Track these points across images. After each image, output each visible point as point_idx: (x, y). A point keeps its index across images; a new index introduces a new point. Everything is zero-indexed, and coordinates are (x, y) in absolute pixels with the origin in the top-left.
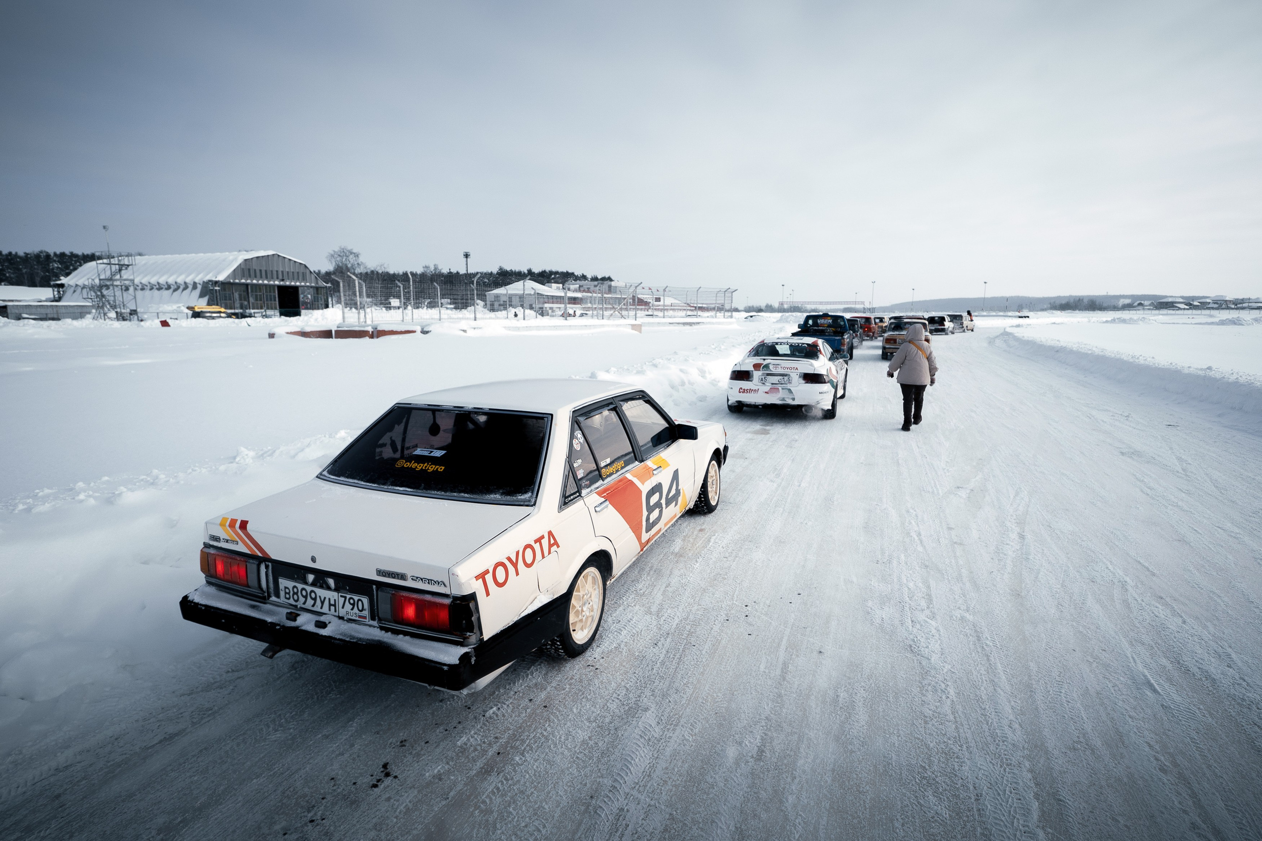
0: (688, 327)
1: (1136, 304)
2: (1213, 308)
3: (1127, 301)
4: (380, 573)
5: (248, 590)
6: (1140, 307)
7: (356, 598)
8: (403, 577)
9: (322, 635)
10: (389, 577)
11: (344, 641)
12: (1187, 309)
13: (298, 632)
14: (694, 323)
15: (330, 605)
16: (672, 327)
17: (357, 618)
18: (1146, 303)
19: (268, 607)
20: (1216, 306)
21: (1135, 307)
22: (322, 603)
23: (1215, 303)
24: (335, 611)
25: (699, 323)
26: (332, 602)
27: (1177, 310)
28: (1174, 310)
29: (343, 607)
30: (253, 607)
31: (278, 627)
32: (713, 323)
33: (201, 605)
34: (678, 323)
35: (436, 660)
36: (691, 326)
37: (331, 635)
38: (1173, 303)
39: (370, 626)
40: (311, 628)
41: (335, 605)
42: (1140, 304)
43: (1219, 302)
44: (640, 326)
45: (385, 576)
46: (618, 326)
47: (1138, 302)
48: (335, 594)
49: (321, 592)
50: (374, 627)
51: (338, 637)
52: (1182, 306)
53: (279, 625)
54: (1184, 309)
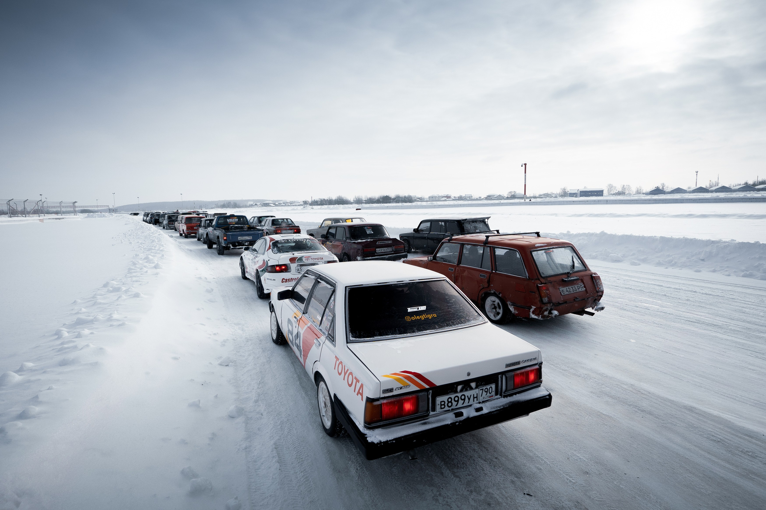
0: (58, 220)
1: (254, 204)
2: (283, 206)
3: (252, 203)
4: (508, 366)
5: (414, 416)
6: (256, 206)
7: (488, 387)
8: (518, 363)
9: (485, 414)
10: (512, 366)
11: (498, 410)
12: (274, 206)
13: (469, 419)
14: (61, 218)
15: (474, 398)
16: (50, 221)
17: (489, 399)
18: (258, 204)
19: (431, 420)
20: (284, 205)
21: (254, 206)
22: (469, 399)
23: (284, 203)
24: (477, 400)
25: (63, 218)
26: (475, 396)
27: (270, 207)
28: (269, 207)
29: (481, 396)
30: (425, 424)
31: (457, 424)
32: (70, 218)
33: (390, 441)
34: (53, 219)
35: (541, 396)
36: (60, 219)
37: (490, 411)
38: (268, 203)
39: (497, 399)
40: (474, 414)
41: (477, 397)
42: (256, 204)
43: (285, 203)
44: (43, 220)
45: (509, 366)
46: (34, 220)
47: (255, 203)
48: (477, 390)
49: (467, 393)
50: (499, 398)
51: (494, 410)
52: (272, 205)
53: (457, 422)
54: (273, 206)
